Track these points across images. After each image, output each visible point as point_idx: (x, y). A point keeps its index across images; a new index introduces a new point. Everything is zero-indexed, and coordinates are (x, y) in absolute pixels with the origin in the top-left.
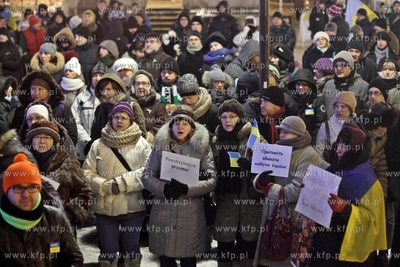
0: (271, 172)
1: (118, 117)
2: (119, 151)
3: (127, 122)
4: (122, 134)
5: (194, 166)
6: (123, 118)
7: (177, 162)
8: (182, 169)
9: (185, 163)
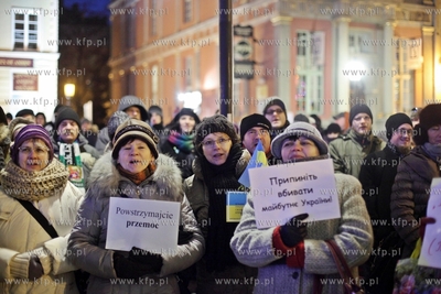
0: (306, 216)
1: (28, 149)
2: (36, 205)
3: (44, 156)
4: (39, 176)
5: (169, 217)
6: (39, 150)
7: (135, 213)
8: (146, 225)
9: (151, 214)
